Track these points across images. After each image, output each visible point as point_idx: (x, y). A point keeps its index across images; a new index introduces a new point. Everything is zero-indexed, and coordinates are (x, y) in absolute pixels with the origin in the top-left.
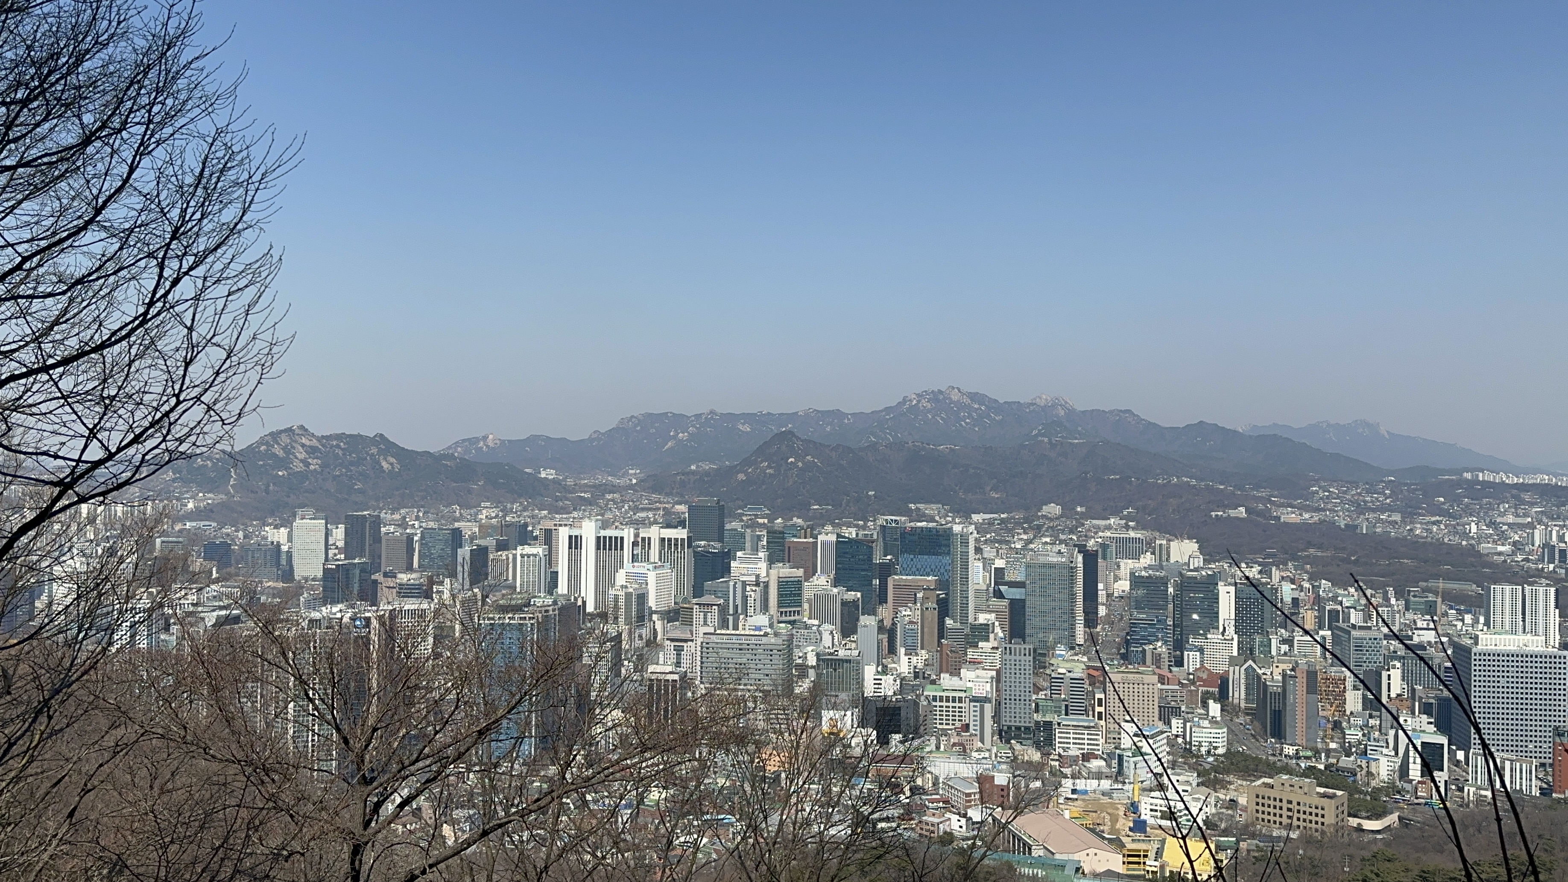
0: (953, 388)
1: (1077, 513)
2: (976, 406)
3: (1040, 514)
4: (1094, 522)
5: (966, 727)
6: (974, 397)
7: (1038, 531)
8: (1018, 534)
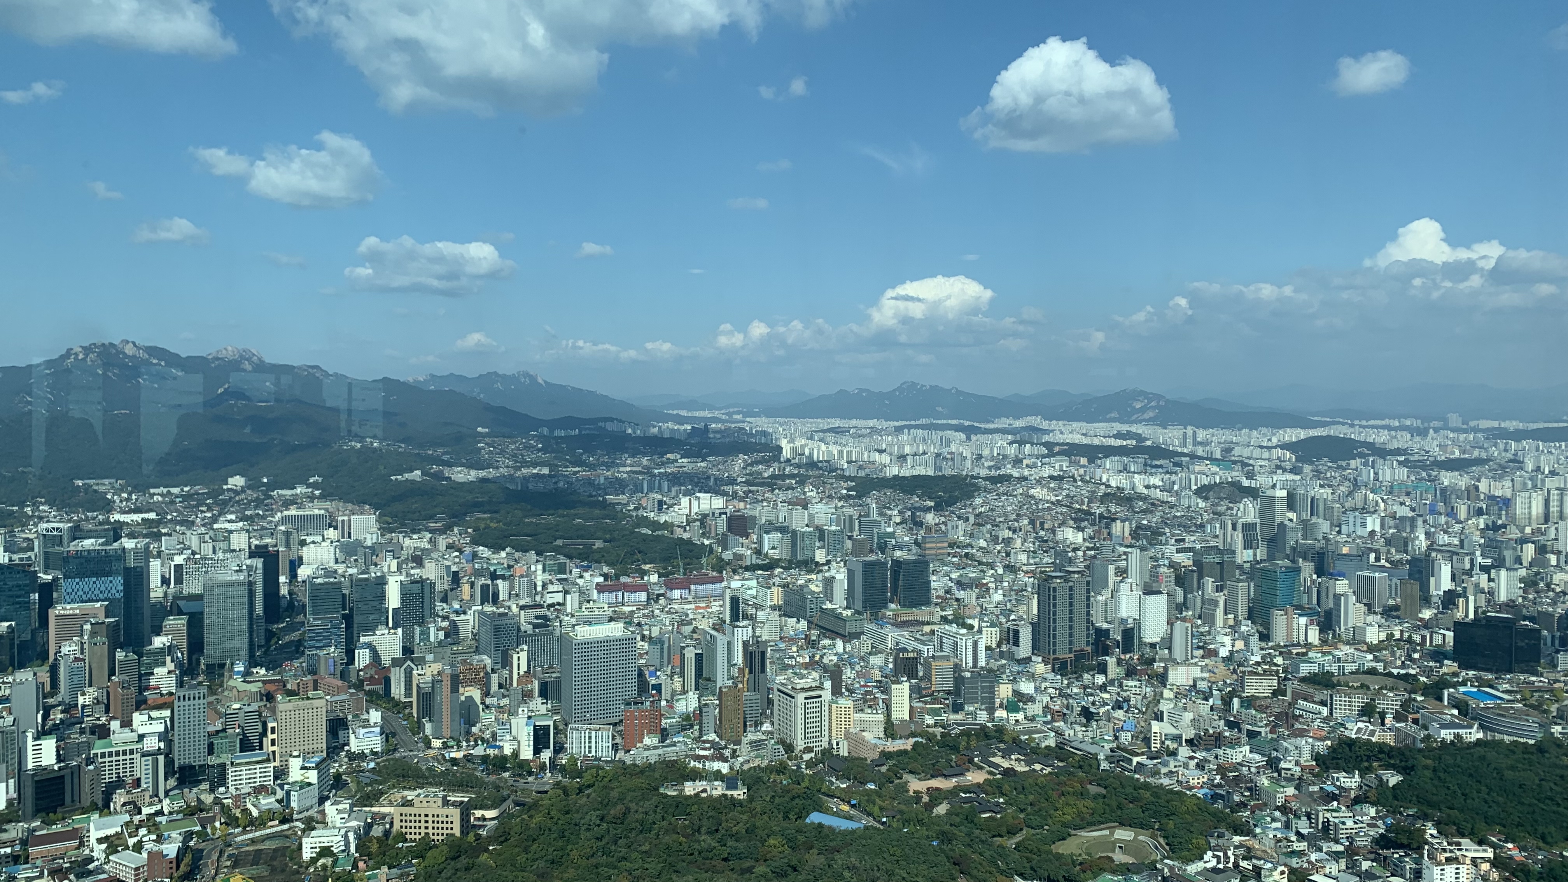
0: (128, 342)
1: (264, 484)
2: (155, 361)
3: (225, 487)
4: (280, 492)
5: (137, 783)
6: (153, 351)
7: (223, 507)
8: (202, 512)
